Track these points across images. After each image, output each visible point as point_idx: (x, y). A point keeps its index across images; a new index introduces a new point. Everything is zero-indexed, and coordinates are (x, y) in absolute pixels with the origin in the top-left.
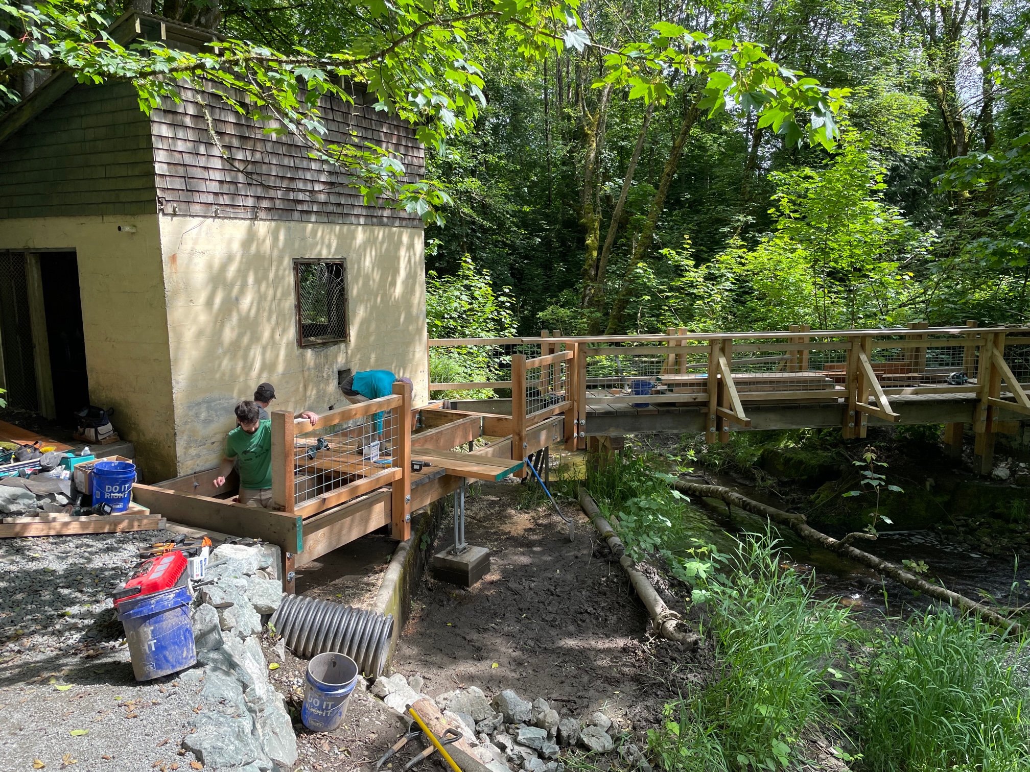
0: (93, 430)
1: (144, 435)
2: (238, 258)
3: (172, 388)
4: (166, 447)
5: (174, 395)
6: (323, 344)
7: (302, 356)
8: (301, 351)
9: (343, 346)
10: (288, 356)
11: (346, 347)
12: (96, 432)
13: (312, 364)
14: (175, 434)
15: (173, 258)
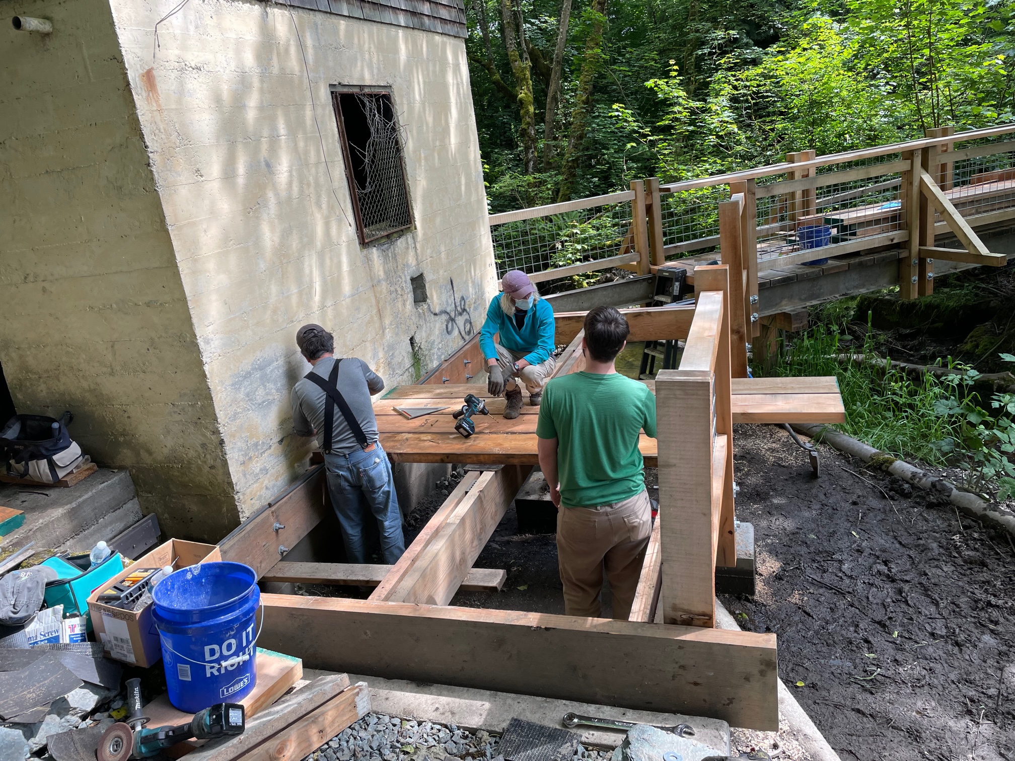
0: (44, 463)
1: (150, 453)
2: (256, 83)
3: (199, 352)
4: (206, 469)
5: (206, 368)
6: (388, 236)
7: (368, 259)
8: (365, 251)
9: (409, 236)
10: (352, 263)
11: (414, 238)
12: (52, 466)
13: (382, 274)
14: (222, 442)
15: (149, 77)
